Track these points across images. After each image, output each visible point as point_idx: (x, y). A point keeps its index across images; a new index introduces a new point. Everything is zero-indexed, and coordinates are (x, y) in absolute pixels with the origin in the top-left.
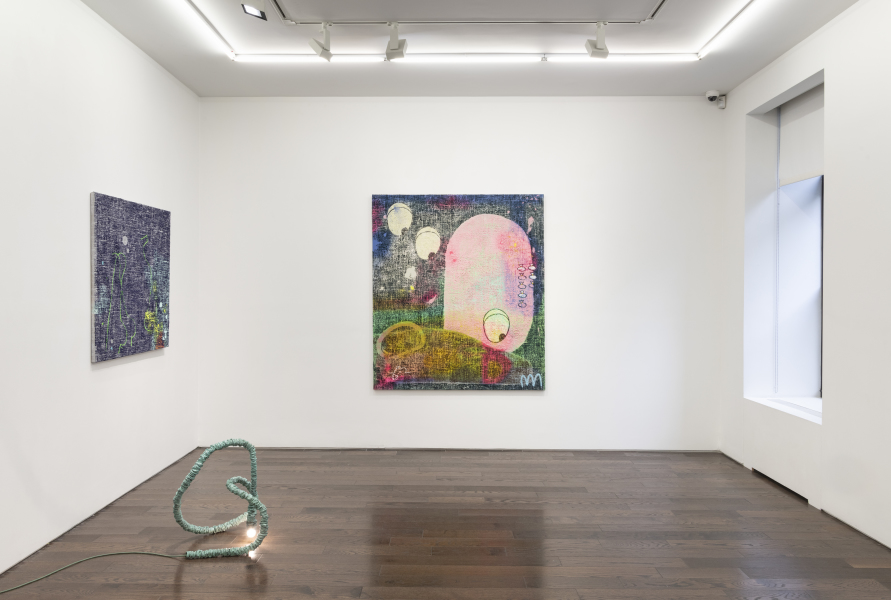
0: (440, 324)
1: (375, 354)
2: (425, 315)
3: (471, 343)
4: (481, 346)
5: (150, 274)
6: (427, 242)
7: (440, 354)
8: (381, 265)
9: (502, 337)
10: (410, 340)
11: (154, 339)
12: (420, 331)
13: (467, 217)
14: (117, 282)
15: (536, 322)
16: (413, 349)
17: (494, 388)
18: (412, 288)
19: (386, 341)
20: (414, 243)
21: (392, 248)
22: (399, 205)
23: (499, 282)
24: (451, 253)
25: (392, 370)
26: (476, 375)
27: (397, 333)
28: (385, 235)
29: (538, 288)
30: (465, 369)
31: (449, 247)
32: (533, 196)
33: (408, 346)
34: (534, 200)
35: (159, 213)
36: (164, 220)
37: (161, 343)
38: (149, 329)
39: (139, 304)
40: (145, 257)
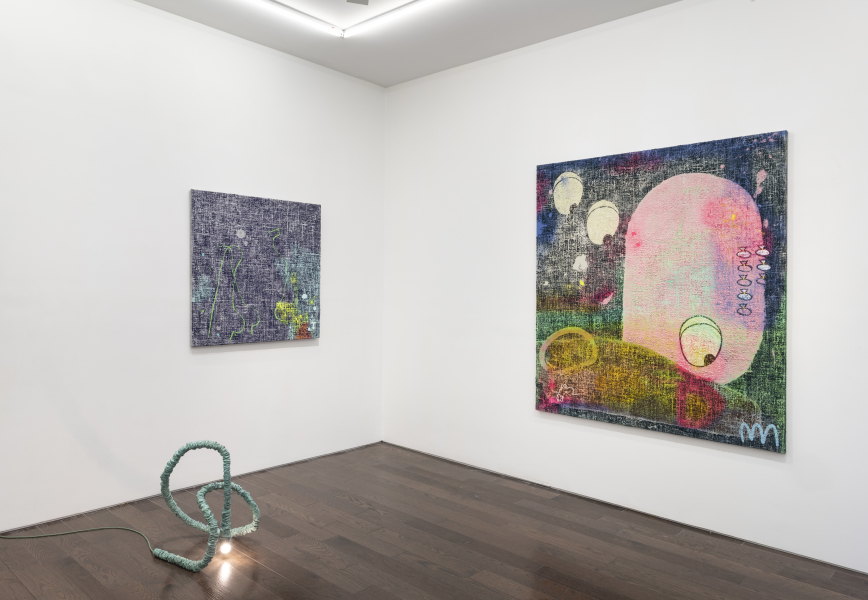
0: (618, 334)
1: (538, 366)
2: (598, 320)
3: (661, 363)
4: (675, 370)
5: (284, 265)
6: (602, 221)
7: (617, 375)
8: (545, 253)
9: (709, 359)
10: (579, 352)
11: (292, 329)
12: (591, 340)
13: (656, 181)
14: (227, 272)
15: (768, 341)
16: (582, 365)
17: (696, 434)
18: (582, 283)
19: (551, 352)
20: (585, 223)
21: (559, 231)
22: (566, 175)
23: (705, 276)
24: (634, 234)
25: (556, 389)
26: (667, 412)
27: (563, 341)
28: (550, 215)
29: (775, 286)
30: (652, 400)
31: (631, 225)
32: (765, 136)
33: (576, 359)
34: (768, 143)
35: (300, 206)
36: (310, 214)
37: (306, 334)
38: (283, 319)
39: (264, 294)
40: (275, 249)
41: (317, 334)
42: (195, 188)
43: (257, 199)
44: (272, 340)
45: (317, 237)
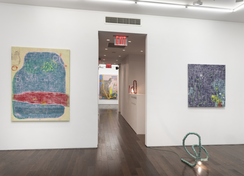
5: (214, 84)
11: (216, 104)
14: (197, 86)
35: (219, 66)
36: (222, 68)
37: (221, 106)
38: (213, 101)
39: (208, 93)
40: (211, 79)
41: (224, 106)
42: (189, 64)
43: (206, 65)
44: (210, 107)
45: (224, 75)
